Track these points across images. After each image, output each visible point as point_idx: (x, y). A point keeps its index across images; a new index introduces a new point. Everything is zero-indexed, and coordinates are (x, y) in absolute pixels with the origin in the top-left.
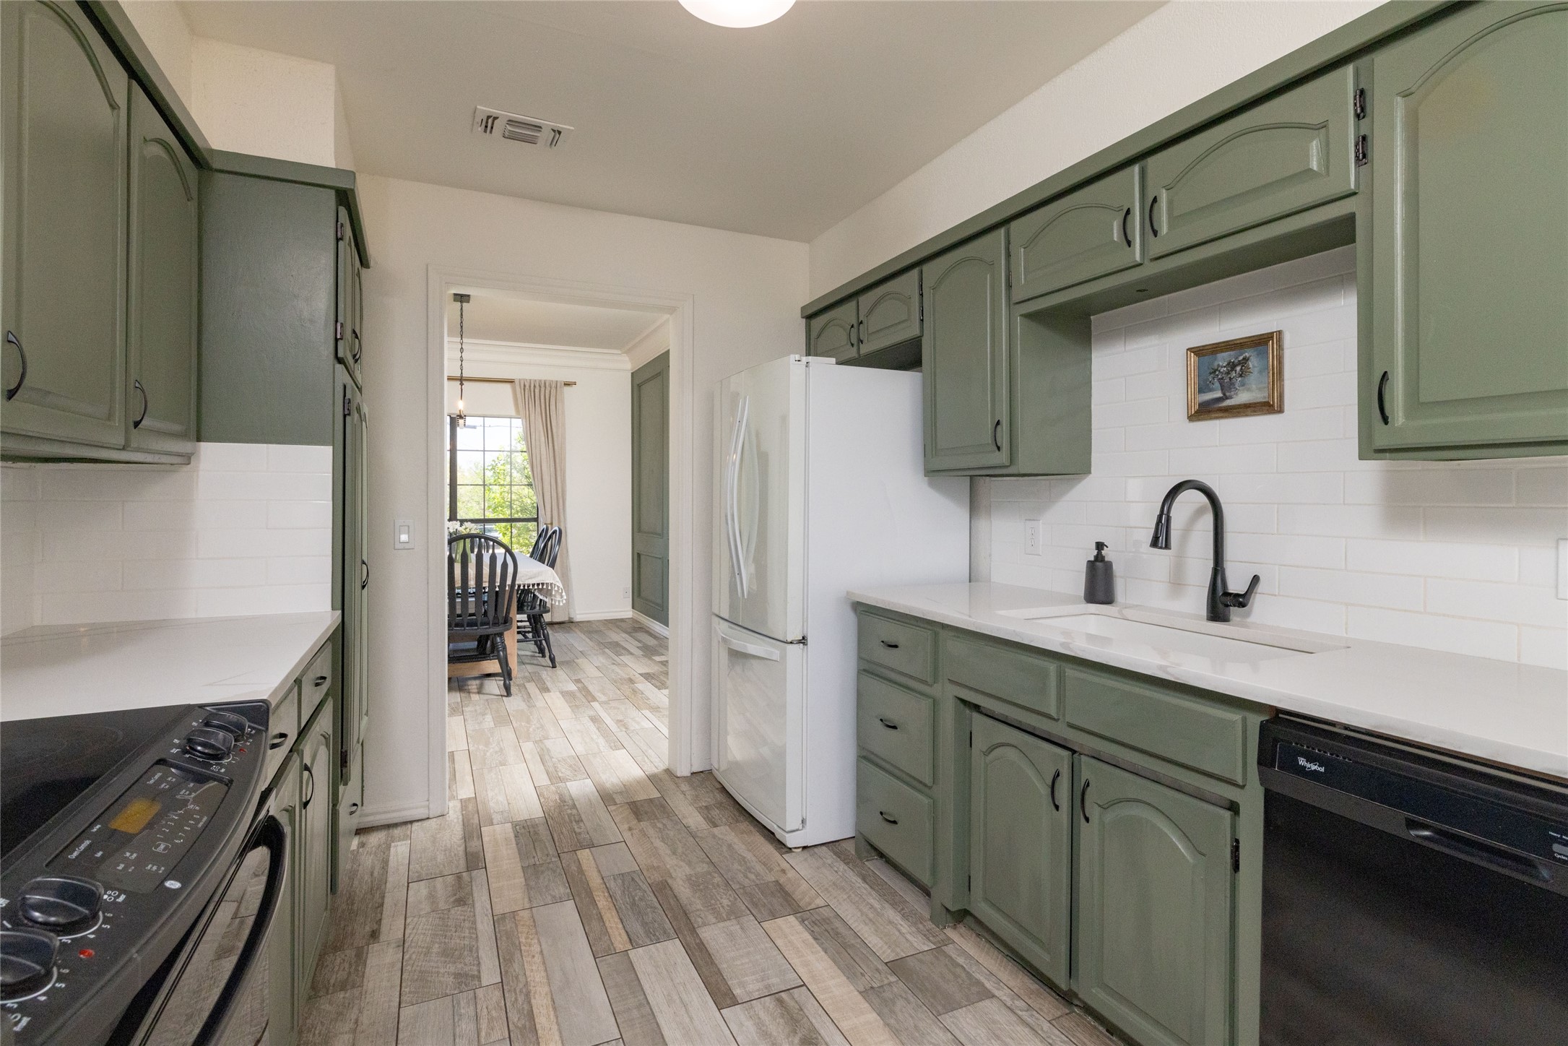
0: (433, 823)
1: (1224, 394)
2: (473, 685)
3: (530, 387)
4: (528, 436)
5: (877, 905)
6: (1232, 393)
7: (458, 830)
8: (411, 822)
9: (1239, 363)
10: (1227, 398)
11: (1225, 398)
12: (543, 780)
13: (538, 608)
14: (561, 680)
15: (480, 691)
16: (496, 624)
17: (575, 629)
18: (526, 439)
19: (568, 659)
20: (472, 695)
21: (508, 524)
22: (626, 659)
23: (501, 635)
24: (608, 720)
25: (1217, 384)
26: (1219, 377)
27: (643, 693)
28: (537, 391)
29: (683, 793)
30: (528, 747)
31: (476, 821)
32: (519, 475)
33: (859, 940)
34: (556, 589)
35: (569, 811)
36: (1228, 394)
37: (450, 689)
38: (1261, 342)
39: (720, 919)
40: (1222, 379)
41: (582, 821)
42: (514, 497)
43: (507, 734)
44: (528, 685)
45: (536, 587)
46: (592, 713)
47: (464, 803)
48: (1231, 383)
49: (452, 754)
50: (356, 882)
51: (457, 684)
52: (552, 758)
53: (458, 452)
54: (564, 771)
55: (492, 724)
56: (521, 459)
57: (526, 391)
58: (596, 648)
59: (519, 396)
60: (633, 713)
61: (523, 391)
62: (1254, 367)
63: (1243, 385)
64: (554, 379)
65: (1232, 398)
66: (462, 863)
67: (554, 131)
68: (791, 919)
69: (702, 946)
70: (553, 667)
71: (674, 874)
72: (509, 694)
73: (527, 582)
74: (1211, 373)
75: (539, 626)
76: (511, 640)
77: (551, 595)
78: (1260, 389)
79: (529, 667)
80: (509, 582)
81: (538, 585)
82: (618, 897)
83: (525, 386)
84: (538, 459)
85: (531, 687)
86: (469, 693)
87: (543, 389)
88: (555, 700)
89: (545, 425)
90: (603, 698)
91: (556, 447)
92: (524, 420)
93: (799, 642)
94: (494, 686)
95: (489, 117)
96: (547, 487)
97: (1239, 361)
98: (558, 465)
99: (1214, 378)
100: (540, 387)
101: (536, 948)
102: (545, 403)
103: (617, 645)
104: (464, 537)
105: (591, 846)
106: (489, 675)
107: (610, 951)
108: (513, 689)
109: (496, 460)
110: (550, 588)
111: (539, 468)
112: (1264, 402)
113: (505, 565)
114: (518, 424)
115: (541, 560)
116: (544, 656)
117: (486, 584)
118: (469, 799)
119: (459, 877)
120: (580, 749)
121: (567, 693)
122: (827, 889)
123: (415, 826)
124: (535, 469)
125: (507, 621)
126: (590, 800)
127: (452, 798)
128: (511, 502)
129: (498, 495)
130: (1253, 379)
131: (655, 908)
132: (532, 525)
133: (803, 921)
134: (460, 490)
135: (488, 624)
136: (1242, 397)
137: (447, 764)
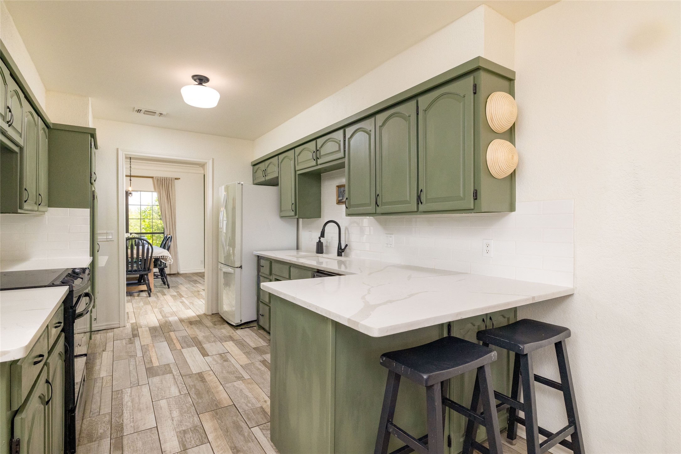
0: (121, 329)
2: (136, 294)
3: (160, 180)
4: (160, 199)
5: (257, 338)
7: (130, 330)
8: (114, 328)
11: (342, 199)
12: (160, 317)
13: (162, 265)
14: (172, 291)
15: (138, 296)
16: (144, 271)
17: (180, 276)
18: (159, 200)
19: (175, 285)
20: (135, 297)
21: (152, 235)
22: (198, 285)
23: (147, 275)
24: (187, 302)
25: (341, 196)
27: (202, 295)
28: (163, 181)
29: (208, 319)
30: (156, 310)
31: (136, 327)
32: (156, 215)
33: (248, 345)
34: (169, 258)
35: (168, 324)
37: (127, 296)
39: (209, 342)
41: (172, 326)
42: (154, 224)
43: (149, 307)
44: (158, 294)
45: (161, 257)
46: (181, 300)
47: (132, 324)
49: (128, 313)
50: (96, 341)
51: (129, 294)
52: (164, 312)
53: (129, 206)
54: (168, 315)
55: (143, 305)
56: (157, 208)
57: (159, 181)
58: (187, 282)
59: (156, 184)
60: (197, 300)
61: (157, 182)
64: (171, 177)
66: (131, 336)
67: (160, 114)
68: (231, 342)
69: (203, 348)
70: (168, 288)
71: (199, 335)
72: (150, 296)
73: (157, 256)
75: (163, 273)
76: (151, 277)
77: (167, 260)
79: (158, 288)
80: (150, 255)
81: (162, 256)
82: (181, 341)
83: (158, 179)
84: (164, 209)
85: (159, 294)
86: (134, 296)
87: (166, 181)
88: (168, 298)
89: (167, 195)
90: (186, 296)
91: (172, 204)
92: (158, 193)
93: (239, 267)
94: (144, 294)
95: (139, 110)
96: (168, 220)
98: (172, 211)
99: (341, 194)
100: (165, 180)
101: (154, 350)
102: (167, 187)
103: (196, 281)
104: (132, 239)
105: (174, 331)
106: (142, 291)
107: (176, 349)
108: (151, 295)
109: (146, 209)
110: (166, 258)
111: (164, 212)
113: (148, 249)
114: (155, 195)
115: (164, 248)
116: (165, 285)
117: (140, 256)
118: (134, 323)
119: (130, 339)
120: (175, 310)
121: (173, 295)
122: (244, 336)
123: (115, 329)
124: (163, 213)
125: (149, 270)
126: (176, 322)
127: (128, 323)
128: (152, 226)
129: (147, 223)
131: (191, 342)
132: (162, 235)
133: (234, 342)
134: (130, 221)
135: (142, 271)
137: (126, 315)
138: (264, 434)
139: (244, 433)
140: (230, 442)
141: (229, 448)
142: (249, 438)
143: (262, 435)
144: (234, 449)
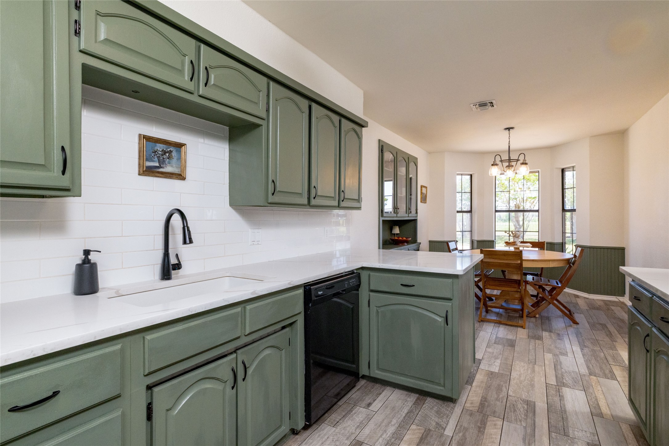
1: (160, 165)
6: (164, 166)
9: (168, 152)
10: (161, 168)
11: (160, 167)
25: (156, 159)
26: (158, 155)
36: (162, 166)
38: (179, 146)
40: (159, 157)
48: (164, 162)
62: (175, 156)
63: (169, 163)
65: (164, 168)
74: (153, 152)
78: (177, 167)
97: (168, 151)
99: (154, 155)
112: (179, 174)
130: (174, 161)
136: (168, 169)
138: (447, 424)
139: (461, 437)
140: (479, 438)
141: (485, 435)
142: (462, 430)
143: (449, 425)
144: (482, 431)
